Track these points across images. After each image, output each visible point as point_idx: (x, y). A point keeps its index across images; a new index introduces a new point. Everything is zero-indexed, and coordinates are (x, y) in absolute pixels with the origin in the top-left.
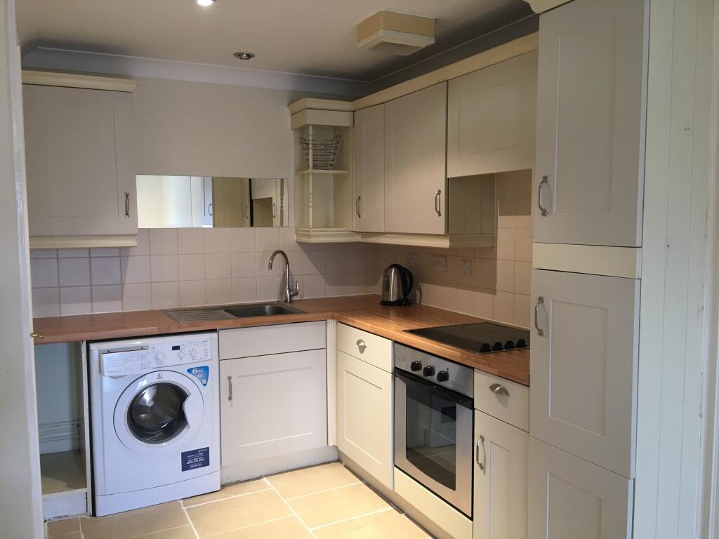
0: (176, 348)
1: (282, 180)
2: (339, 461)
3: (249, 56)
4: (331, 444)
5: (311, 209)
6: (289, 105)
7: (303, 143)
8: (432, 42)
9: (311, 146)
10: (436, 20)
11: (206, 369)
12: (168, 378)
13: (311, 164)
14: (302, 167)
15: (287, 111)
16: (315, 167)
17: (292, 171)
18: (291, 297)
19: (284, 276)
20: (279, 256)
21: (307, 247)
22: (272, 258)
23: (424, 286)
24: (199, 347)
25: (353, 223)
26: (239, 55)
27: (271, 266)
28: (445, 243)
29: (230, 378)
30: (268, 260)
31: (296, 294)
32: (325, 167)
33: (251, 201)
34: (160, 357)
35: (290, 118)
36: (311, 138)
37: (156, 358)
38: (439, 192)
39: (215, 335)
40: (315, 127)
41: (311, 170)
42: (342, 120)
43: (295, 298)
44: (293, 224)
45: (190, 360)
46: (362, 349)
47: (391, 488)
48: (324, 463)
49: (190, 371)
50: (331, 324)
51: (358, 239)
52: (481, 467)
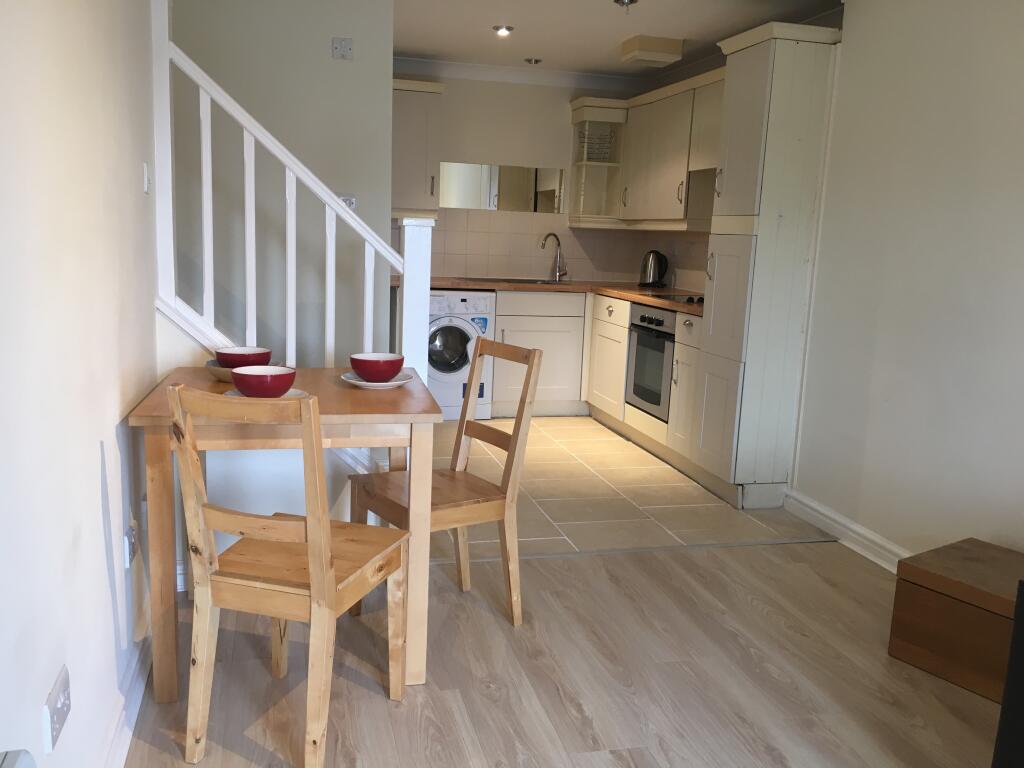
0: (464, 300)
1: (562, 171)
2: (590, 416)
3: (537, 62)
4: (583, 399)
5: (582, 197)
6: (571, 101)
7: (581, 135)
8: (680, 58)
9: (586, 140)
10: (684, 41)
11: (485, 320)
12: (457, 323)
13: (585, 156)
14: (578, 158)
15: (568, 107)
16: (589, 159)
17: (570, 163)
18: (560, 276)
19: (556, 257)
20: (552, 237)
21: (576, 231)
22: (546, 239)
23: (679, 272)
24: (481, 302)
25: (621, 212)
26: (529, 61)
27: (543, 246)
28: (683, 227)
29: (503, 331)
30: (542, 241)
31: (565, 274)
32: (598, 160)
33: (536, 193)
34: (452, 306)
35: (571, 113)
36: (587, 133)
37: (449, 306)
38: (682, 184)
39: (494, 294)
40: (590, 122)
41: (585, 162)
42: (616, 116)
43: (565, 278)
44: (567, 211)
45: (474, 311)
46: (611, 312)
47: (621, 420)
48: (577, 416)
49: (473, 320)
50: (590, 296)
51: (624, 226)
52: (675, 383)
